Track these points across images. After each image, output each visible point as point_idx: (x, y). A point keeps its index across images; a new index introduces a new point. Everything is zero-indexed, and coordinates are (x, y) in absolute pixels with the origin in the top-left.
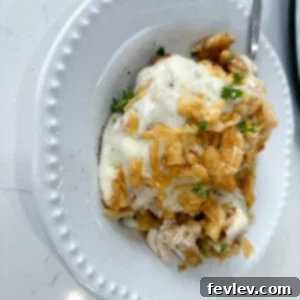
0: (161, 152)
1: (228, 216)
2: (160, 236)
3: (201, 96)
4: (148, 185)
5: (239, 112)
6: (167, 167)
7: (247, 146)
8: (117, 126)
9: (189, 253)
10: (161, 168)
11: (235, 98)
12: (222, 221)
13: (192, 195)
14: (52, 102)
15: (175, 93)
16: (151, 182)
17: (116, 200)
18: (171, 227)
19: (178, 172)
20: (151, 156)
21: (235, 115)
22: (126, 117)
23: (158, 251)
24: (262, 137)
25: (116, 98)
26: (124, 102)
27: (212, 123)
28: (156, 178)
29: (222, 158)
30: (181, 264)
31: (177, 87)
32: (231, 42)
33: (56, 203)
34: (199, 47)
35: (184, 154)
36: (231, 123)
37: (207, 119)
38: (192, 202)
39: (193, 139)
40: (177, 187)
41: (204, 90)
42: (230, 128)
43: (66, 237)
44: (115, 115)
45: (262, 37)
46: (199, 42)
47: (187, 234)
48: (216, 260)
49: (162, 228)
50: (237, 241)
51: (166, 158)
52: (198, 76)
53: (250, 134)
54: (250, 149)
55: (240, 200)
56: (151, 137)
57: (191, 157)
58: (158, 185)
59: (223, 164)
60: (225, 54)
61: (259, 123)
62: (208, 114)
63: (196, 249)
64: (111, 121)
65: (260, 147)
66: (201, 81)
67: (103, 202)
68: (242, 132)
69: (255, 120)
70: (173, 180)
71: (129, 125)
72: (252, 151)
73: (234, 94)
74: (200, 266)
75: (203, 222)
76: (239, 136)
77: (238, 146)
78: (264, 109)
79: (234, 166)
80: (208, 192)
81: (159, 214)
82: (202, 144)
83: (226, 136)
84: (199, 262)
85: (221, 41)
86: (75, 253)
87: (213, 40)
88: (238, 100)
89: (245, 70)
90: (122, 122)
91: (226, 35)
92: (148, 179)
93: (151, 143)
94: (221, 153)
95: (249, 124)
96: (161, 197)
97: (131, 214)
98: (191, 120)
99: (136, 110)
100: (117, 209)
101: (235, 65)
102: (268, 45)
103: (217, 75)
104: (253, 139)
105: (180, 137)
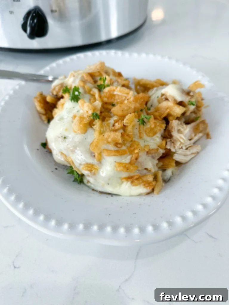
0: (112, 147)
1: (167, 99)
2: (180, 151)
3: (75, 117)
4: (137, 159)
5: (90, 90)
6: (124, 144)
7: (115, 84)
8: (91, 180)
9: (196, 130)
10: (124, 148)
11: (79, 93)
12: (170, 104)
13: (148, 126)
14: (66, 227)
15: (71, 135)
16: (134, 156)
17: (147, 184)
18: (173, 143)
19: (128, 135)
20: (114, 155)
21: (92, 93)
22: (86, 172)
23: (193, 154)
24: (111, 73)
25: (73, 179)
26: (75, 173)
27: (95, 109)
28: (131, 152)
29: (122, 102)
30: (205, 136)
31: (66, 134)
32: (41, 94)
33: (142, 230)
34: (44, 118)
35: (116, 131)
36: (97, 96)
37: (90, 112)
38: (153, 126)
39: (105, 123)
40: (140, 137)
41: (71, 115)
42: (100, 97)
43: (171, 224)
44: (85, 181)
45: (42, 72)
46: (41, 118)
47: (179, 131)
48: (203, 110)
49: (173, 150)
50: (188, 93)
51: (116, 144)
52: (61, 119)
53: (107, 82)
54: (118, 82)
55: (157, 90)
56: (100, 154)
57: (117, 125)
58: (136, 151)
59: (126, 102)
60: (49, 99)
61: (101, 75)
62: (87, 112)
63: (193, 124)
64: (89, 184)
65: (119, 75)
66: (66, 117)
67: (148, 194)
68: (104, 88)
69: (98, 78)
70: (135, 139)
71: (91, 171)
72: (119, 80)
73: (77, 93)
74: (207, 122)
75: (170, 118)
76: (107, 90)
77: (114, 91)
78: (90, 71)
79: (128, 94)
80: (148, 114)
81: (162, 151)
82: (111, 117)
83: (106, 100)
84: (203, 122)
85: (40, 102)
86: (184, 218)
87: (39, 107)
88: (81, 90)
89: (62, 85)
90: (88, 176)
91: (36, 98)
92: (132, 158)
93: (104, 154)
94: (117, 103)
95: (100, 82)
96: (147, 150)
97: (160, 173)
98: (91, 124)
99: (80, 164)
100: (154, 183)
101: (58, 92)
102: (48, 68)
103: (63, 105)
104: (111, 80)
105: (101, 133)
